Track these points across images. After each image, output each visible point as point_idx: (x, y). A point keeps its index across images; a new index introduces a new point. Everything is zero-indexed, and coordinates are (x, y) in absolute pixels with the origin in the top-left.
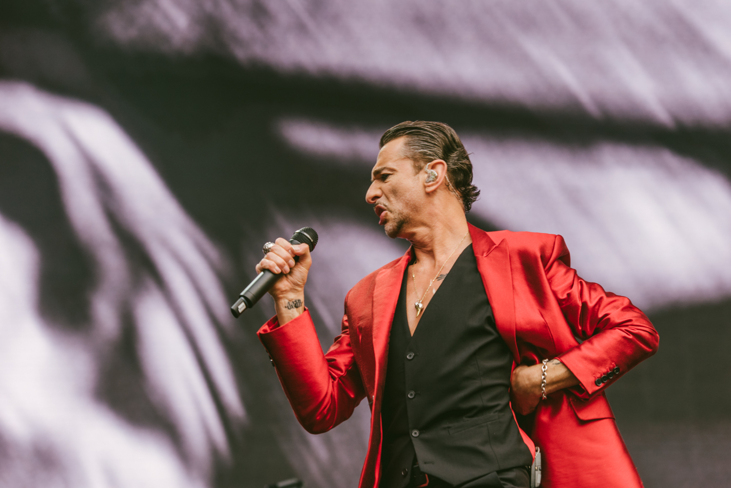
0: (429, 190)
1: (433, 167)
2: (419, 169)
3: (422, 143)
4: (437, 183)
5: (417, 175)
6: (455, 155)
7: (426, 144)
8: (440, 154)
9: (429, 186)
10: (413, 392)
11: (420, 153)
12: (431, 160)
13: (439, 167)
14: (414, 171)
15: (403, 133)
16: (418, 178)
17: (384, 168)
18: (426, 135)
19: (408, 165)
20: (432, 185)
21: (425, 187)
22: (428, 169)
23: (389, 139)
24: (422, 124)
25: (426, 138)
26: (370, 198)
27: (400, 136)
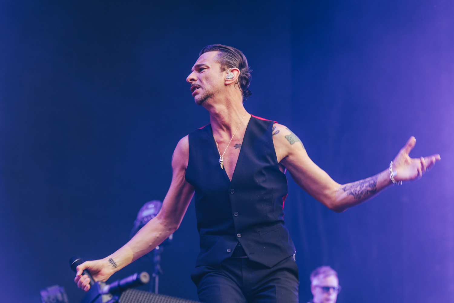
0: (227, 83)
1: (232, 71)
2: (223, 70)
3: (229, 56)
4: (233, 80)
5: (222, 73)
6: (244, 69)
7: (231, 58)
8: (238, 65)
9: (227, 81)
10: (237, 213)
11: (227, 61)
12: (232, 67)
13: (236, 72)
14: (220, 70)
15: (218, 49)
16: (222, 74)
17: (203, 65)
18: (231, 53)
19: (218, 66)
20: (230, 81)
21: (225, 81)
22: (229, 71)
23: (208, 50)
24: (230, 48)
25: (231, 54)
26: (189, 79)
27: (216, 50)
